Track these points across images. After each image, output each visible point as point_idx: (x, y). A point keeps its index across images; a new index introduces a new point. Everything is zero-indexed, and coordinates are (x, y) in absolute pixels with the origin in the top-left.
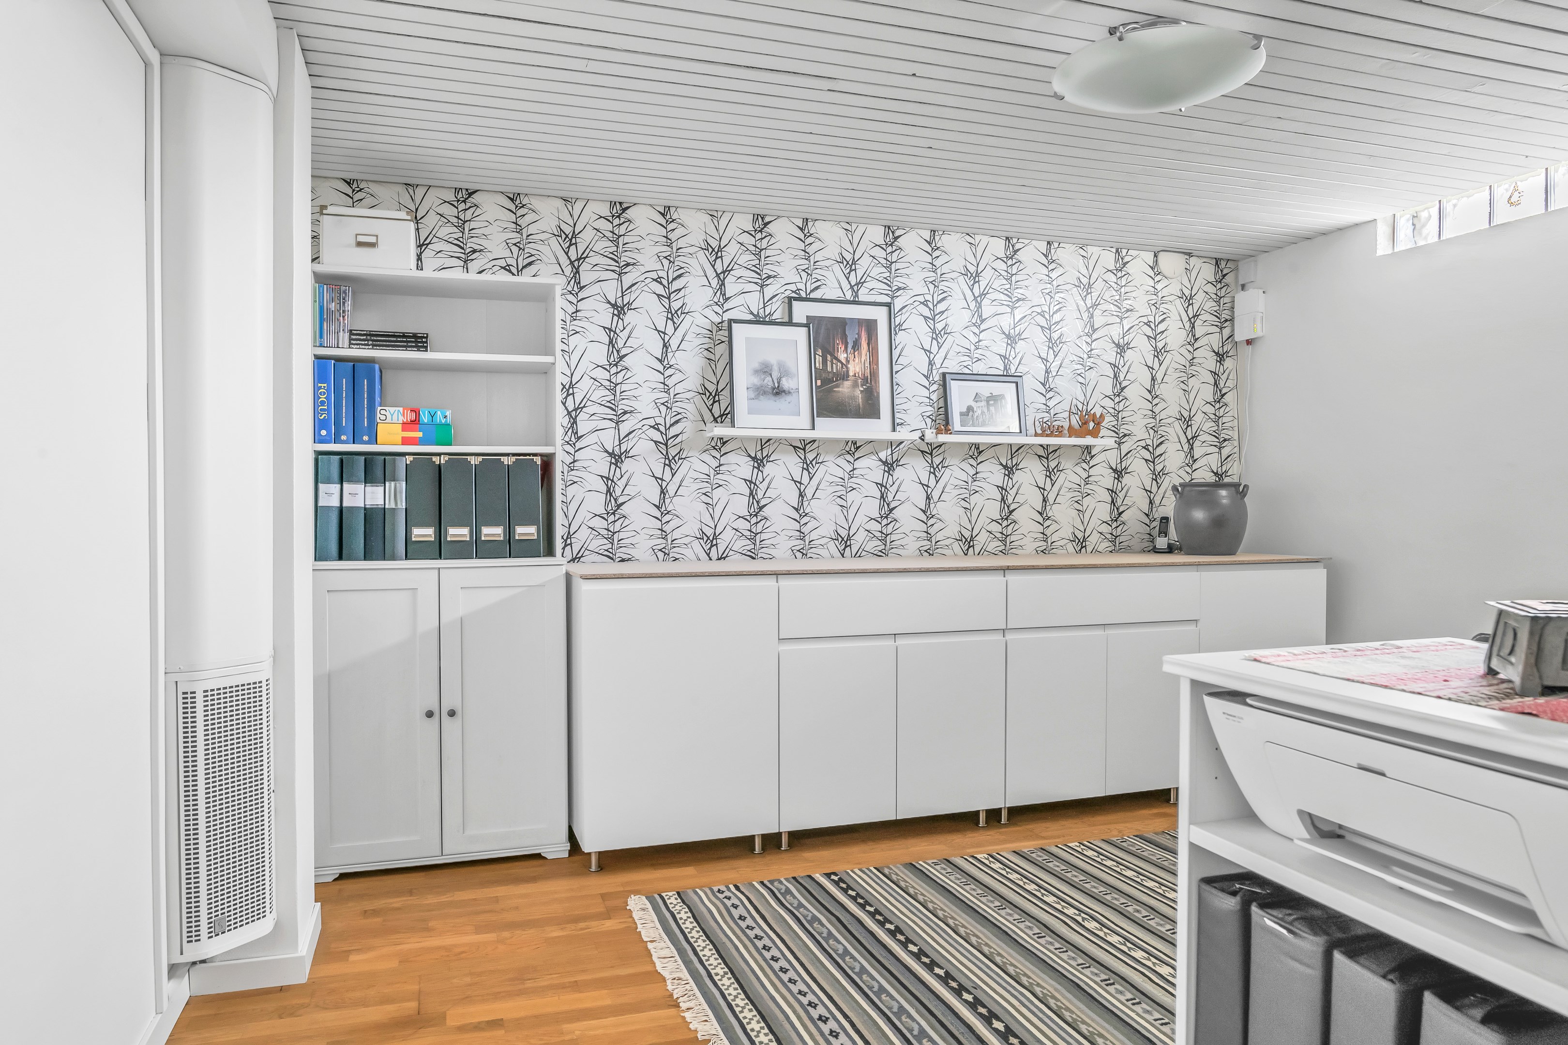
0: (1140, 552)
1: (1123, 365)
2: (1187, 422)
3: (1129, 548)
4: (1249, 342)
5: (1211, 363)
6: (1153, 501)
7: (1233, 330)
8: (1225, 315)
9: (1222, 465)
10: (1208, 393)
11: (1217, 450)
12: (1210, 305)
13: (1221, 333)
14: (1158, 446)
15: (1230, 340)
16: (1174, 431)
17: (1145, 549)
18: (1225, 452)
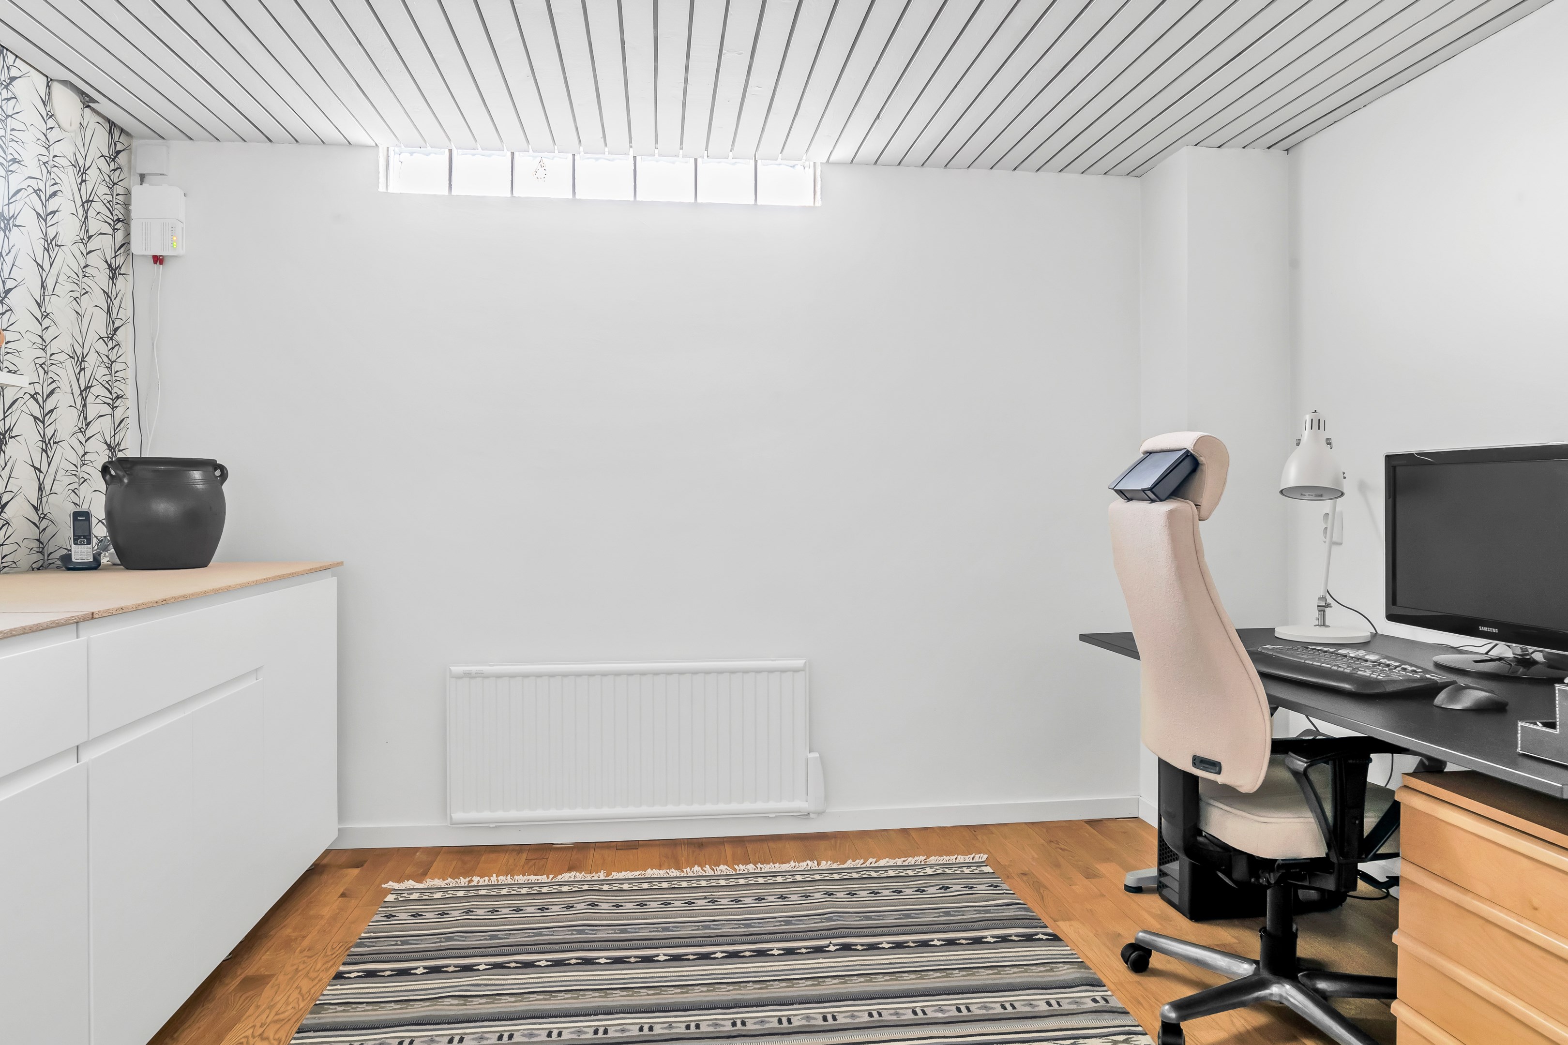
0: (28, 571)
1: (7, 252)
2: (80, 361)
3: (14, 565)
4: (158, 260)
5: (102, 276)
6: (42, 486)
7: (128, 235)
8: (119, 212)
9: (115, 434)
10: (99, 324)
11: (110, 411)
12: (103, 190)
13: (113, 236)
14: (48, 396)
15: (122, 250)
16: (65, 373)
17: (34, 566)
18: (119, 414)
